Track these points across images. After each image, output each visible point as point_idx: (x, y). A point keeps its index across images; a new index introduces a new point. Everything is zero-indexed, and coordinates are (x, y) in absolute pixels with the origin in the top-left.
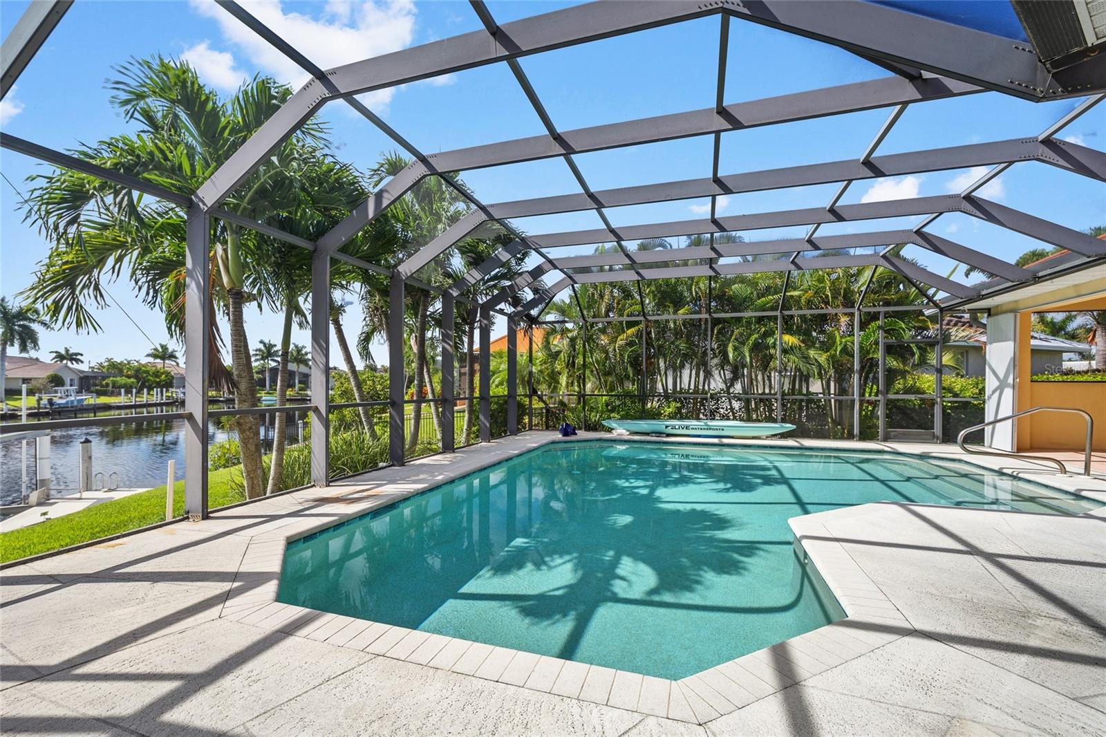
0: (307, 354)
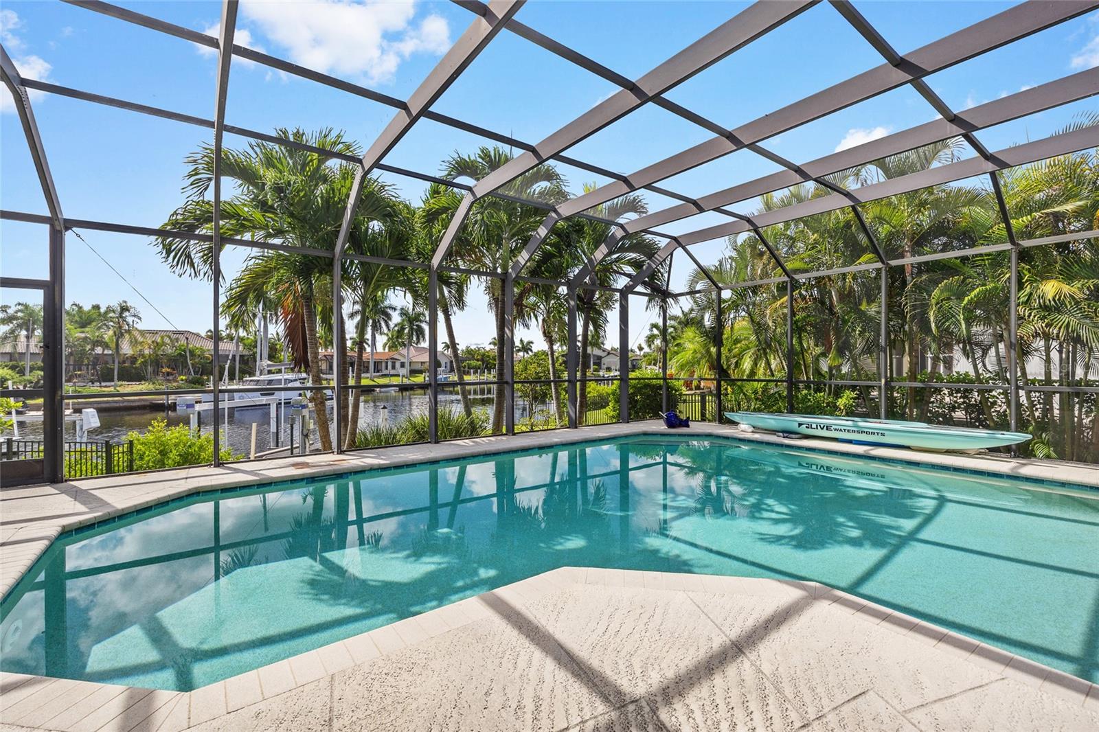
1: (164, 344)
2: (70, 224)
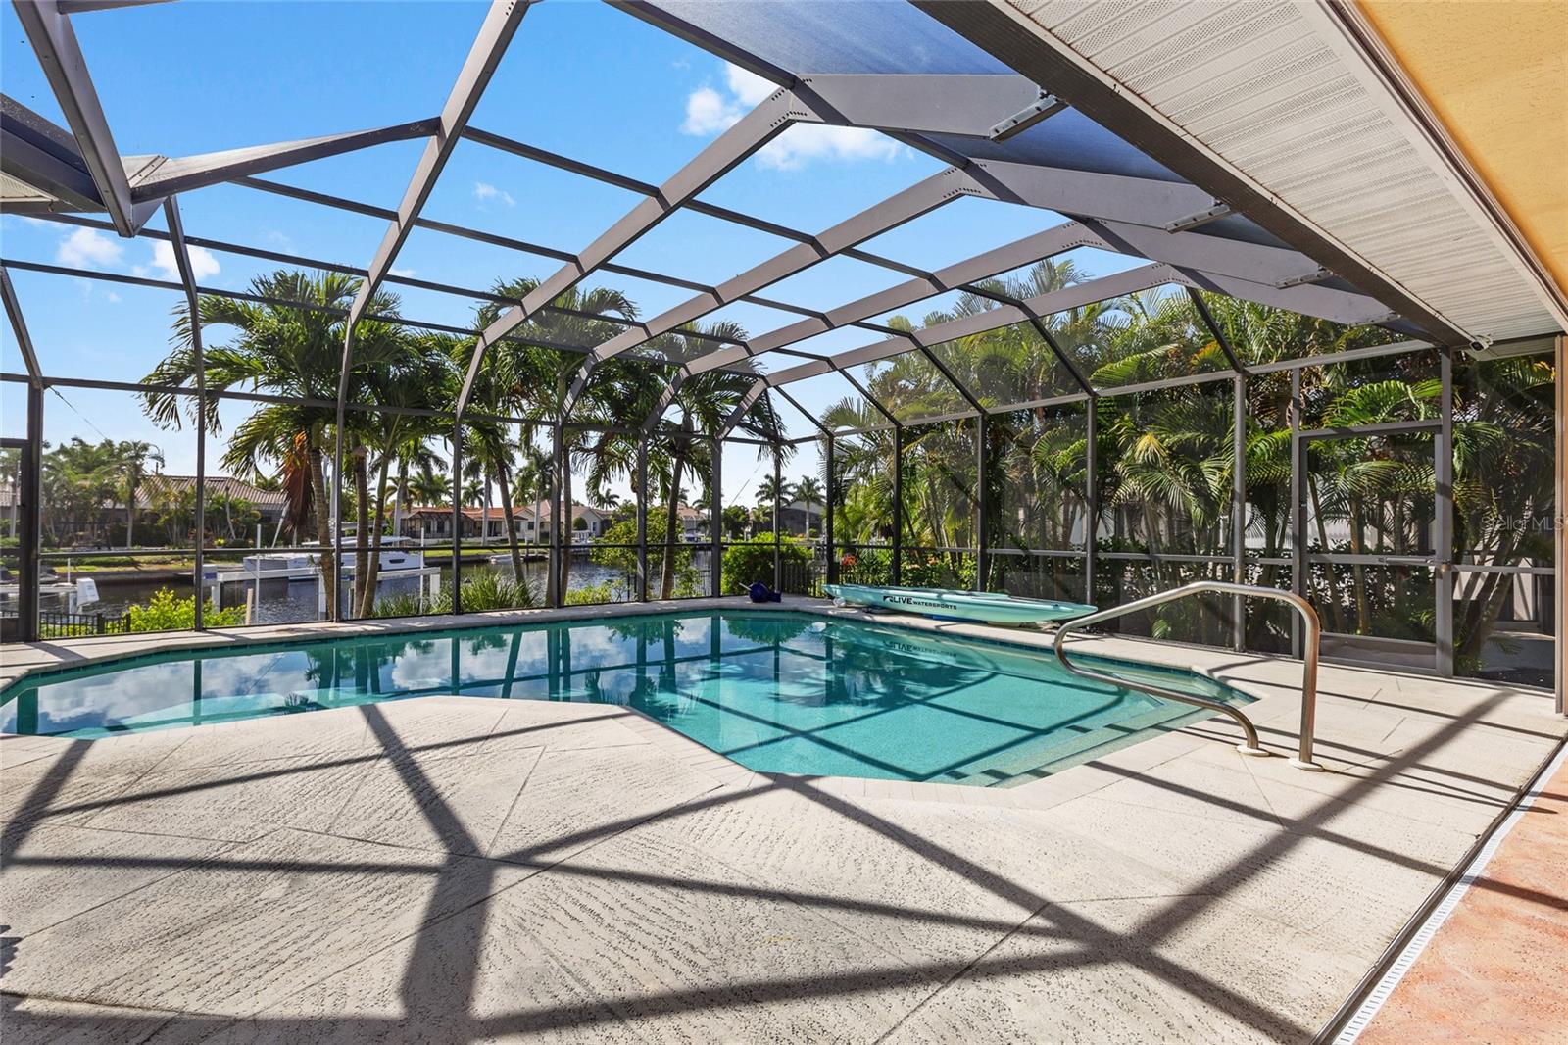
0: (819, 489)
2: (48, 383)
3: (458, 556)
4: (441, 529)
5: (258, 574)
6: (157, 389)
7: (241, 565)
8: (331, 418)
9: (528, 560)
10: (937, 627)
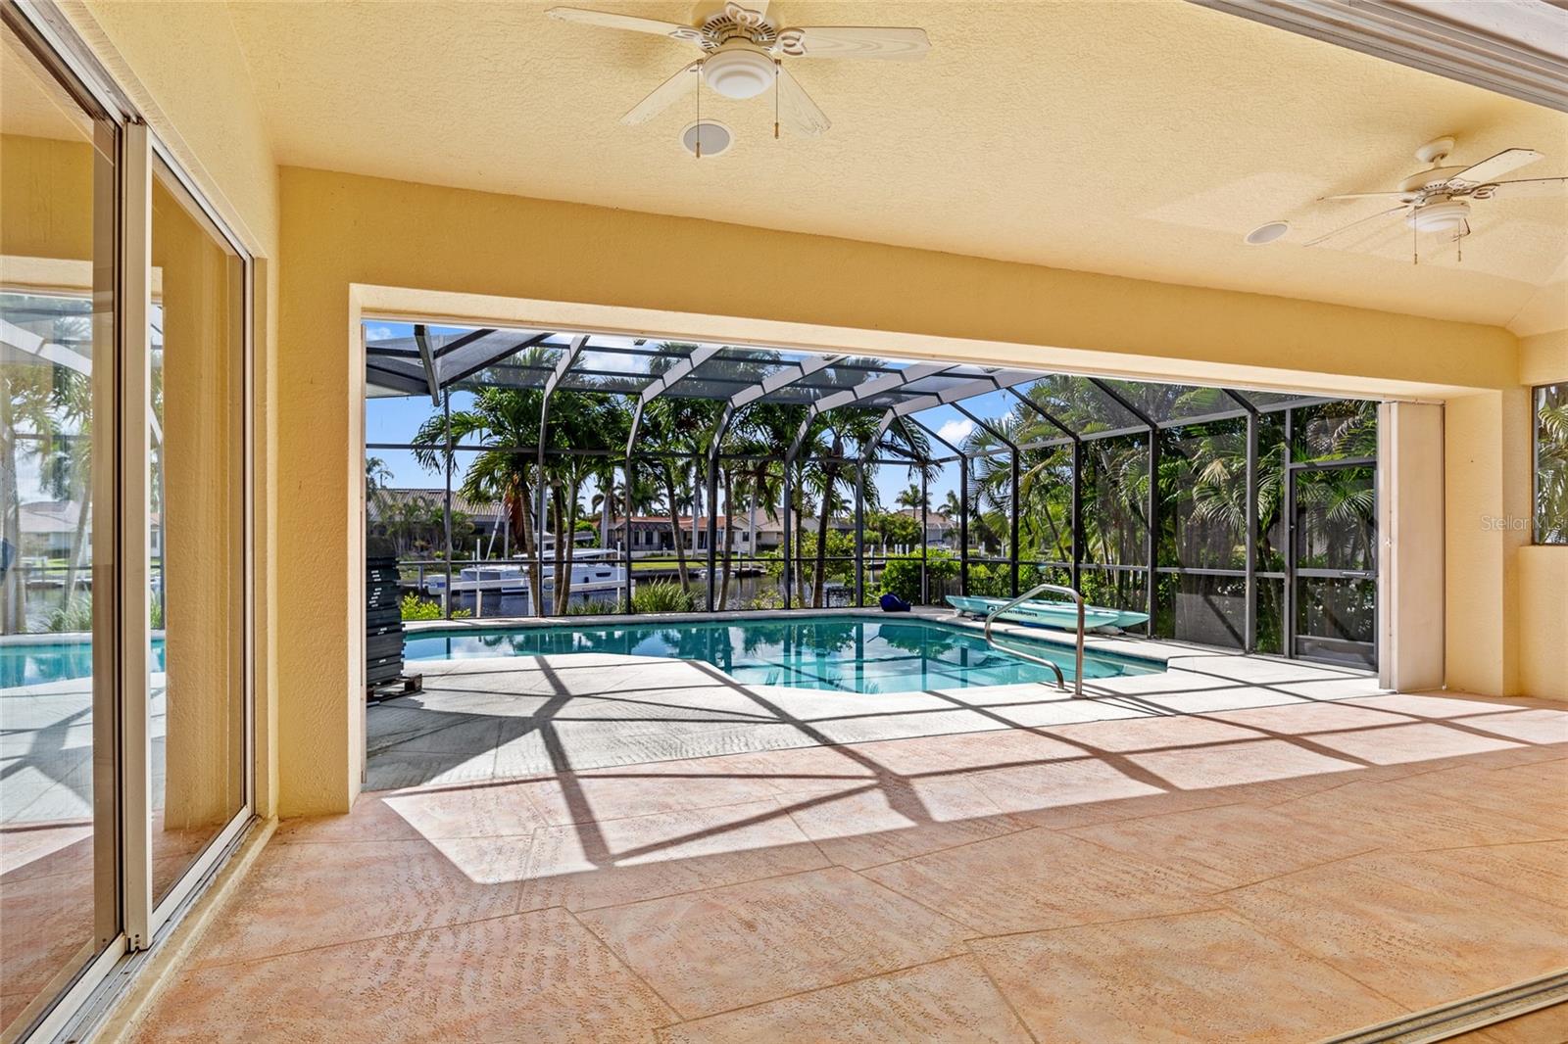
1: (417, 508)
3: (683, 568)
4: (649, 540)
5: (478, 584)
6: (422, 446)
7: (458, 577)
8: (535, 462)
9: (741, 575)
10: (1006, 630)
